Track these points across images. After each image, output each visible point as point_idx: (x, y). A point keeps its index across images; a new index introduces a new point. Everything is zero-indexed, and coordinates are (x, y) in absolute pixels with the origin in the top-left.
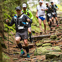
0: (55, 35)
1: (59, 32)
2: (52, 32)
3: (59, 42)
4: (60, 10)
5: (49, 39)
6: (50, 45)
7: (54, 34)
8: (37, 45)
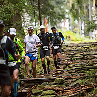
0: (62, 78)
1: (68, 74)
2: (58, 73)
3: (68, 89)
5: (52, 83)
8: (34, 92)
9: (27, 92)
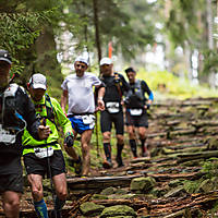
0: (148, 178)
1: (161, 170)
2: (139, 168)
4: (171, 93)
5: (126, 189)
6: (128, 214)
7: (146, 175)
8: (85, 210)
9: (69, 210)
